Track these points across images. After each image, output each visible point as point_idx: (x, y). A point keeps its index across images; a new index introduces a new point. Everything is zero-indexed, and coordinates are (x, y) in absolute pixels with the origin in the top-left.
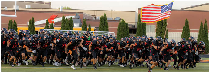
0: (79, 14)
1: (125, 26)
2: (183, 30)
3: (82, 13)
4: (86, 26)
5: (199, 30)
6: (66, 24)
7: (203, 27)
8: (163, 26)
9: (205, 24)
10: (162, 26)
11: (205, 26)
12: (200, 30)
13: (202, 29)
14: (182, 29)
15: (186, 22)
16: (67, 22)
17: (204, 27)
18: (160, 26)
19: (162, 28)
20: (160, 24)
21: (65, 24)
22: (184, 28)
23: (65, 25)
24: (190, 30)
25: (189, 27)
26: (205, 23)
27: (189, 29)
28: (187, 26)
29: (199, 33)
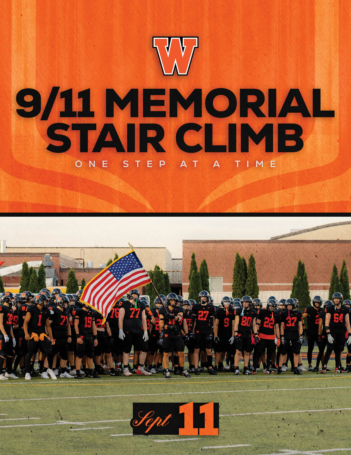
0: (51, 258)
1: (163, 281)
2: (294, 287)
3: (58, 254)
4: (76, 282)
5: (329, 284)
6: (31, 280)
7: (337, 278)
8: (249, 279)
9: (342, 271)
10: (246, 278)
11: (342, 274)
12: (332, 285)
13: (337, 281)
14: (292, 284)
15: (299, 267)
16: (32, 276)
17: (342, 277)
18: (241, 278)
19: (245, 282)
20: (241, 274)
21: (29, 280)
22: (295, 280)
23: (29, 282)
24: (309, 284)
25: (306, 278)
26: (343, 267)
27: (307, 284)
28: (302, 277)
29: (330, 291)
